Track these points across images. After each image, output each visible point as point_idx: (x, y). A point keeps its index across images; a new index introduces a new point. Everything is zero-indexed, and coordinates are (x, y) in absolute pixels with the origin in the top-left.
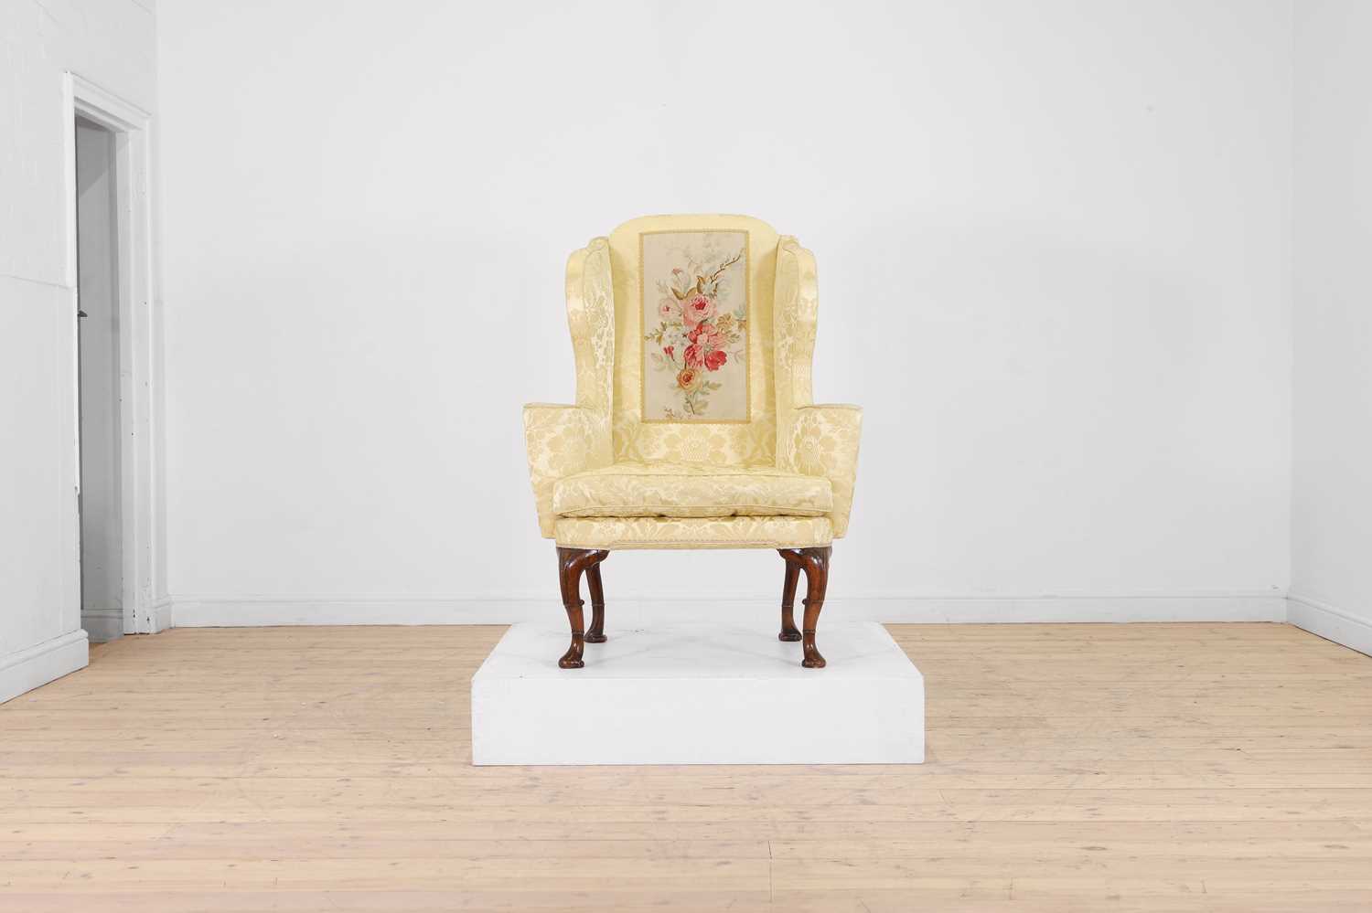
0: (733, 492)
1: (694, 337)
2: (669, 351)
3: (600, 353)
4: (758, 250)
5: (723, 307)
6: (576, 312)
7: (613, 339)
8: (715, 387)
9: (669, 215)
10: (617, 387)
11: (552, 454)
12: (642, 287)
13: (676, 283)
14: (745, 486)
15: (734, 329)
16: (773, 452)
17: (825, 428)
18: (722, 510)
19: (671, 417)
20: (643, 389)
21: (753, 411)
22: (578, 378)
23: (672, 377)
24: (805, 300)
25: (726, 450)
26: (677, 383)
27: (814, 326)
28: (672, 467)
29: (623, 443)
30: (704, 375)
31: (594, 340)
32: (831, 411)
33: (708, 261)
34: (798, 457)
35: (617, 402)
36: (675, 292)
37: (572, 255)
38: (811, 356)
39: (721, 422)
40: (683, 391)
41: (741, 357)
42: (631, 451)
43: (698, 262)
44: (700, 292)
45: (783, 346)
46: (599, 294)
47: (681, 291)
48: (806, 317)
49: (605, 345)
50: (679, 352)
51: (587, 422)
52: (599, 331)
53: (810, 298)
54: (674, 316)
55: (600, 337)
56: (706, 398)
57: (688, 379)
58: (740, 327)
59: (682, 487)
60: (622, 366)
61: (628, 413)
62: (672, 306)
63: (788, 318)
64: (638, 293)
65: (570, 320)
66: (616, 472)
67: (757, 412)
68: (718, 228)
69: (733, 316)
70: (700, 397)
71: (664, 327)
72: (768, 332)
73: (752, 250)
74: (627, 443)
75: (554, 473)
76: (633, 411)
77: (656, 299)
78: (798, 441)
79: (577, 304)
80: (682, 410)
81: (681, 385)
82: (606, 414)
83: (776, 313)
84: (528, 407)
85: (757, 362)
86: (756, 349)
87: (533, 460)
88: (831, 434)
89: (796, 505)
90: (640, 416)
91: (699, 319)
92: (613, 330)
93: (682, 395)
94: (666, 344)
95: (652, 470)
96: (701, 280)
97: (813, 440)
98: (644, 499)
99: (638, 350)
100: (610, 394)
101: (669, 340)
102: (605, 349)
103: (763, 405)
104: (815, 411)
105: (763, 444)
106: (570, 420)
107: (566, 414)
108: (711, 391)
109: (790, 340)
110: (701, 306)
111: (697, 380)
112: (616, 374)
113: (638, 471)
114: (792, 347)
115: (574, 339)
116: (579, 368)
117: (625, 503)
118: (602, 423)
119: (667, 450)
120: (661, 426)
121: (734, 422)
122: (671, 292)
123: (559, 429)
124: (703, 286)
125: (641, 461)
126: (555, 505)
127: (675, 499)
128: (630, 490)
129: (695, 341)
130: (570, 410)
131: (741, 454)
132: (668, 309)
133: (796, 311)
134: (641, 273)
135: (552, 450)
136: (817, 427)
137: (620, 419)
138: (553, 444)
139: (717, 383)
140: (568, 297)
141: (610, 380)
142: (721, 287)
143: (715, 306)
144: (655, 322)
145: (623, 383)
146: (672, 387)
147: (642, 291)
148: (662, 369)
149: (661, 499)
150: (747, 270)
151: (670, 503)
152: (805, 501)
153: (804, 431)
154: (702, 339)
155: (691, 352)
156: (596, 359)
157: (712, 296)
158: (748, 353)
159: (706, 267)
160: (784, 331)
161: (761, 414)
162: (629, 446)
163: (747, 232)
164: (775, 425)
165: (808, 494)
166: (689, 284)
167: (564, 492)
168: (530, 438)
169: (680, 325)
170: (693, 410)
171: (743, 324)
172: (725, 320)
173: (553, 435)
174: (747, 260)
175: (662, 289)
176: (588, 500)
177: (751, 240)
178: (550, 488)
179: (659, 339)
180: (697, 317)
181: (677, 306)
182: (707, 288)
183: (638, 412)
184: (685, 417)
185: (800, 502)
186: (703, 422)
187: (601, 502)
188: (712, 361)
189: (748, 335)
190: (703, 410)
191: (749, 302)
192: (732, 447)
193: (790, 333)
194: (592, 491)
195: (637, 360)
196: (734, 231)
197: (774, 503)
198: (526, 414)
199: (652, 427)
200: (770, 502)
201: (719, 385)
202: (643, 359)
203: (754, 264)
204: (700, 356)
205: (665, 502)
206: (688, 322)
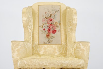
0: (62, 63)
1: (49, 27)
2: (44, 29)
3: (30, 30)
4: (63, 9)
5: (56, 20)
6: (24, 20)
7: (32, 27)
8: (54, 37)
9: (44, 2)
10: (33, 37)
11: (18, 53)
12: (39, 16)
13: (46, 15)
14: (65, 62)
15: (58, 25)
16: (66, 51)
17: (82, 47)
18: (59, 67)
19: (45, 44)
20: (39, 37)
21: (62, 43)
22: (25, 35)
23: (45, 35)
24: (75, 18)
25: (56, 51)
26: (46, 36)
27: (76, 24)
28: (47, 57)
29: (34, 49)
30: (52, 35)
31: (28, 27)
32: (84, 43)
33: (52, 11)
34: (75, 53)
35: (33, 41)
36: (46, 17)
37: (24, 8)
38: (75, 31)
39: (55, 45)
40: (47, 38)
41: (59, 31)
42: (36, 51)
43: (50, 11)
44: (51, 17)
45: (69, 28)
46: (29, 17)
47: (47, 17)
48: (74, 22)
49: (31, 28)
50: (47, 30)
51: (26, 45)
52: (29, 25)
53: (76, 18)
54: (45, 22)
55: (30, 26)
56: (52, 40)
57: (48, 35)
58: (59, 25)
59: (49, 62)
60: (34, 32)
61: (35, 43)
62: (45, 20)
63: (70, 22)
64: (38, 17)
65: (23, 22)
66: (32, 58)
67: (63, 43)
68: (54, 4)
69: (58, 23)
70: (51, 39)
71: (43, 24)
72: (65, 26)
73: (61, 9)
74: (35, 49)
75: (18, 58)
76: (37, 42)
77: (41, 19)
78: (75, 50)
79: (25, 19)
80: (47, 42)
81: (47, 37)
82: (31, 43)
83: (67, 22)
84: (12, 42)
85: (63, 32)
86: (63, 29)
87: (13, 54)
88: (84, 48)
89: (77, 66)
90: (38, 43)
91: (51, 23)
92: (32, 25)
93: (47, 39)
94: (44, 28)
95: (42, 57)
96: (51, 15)
97: (79, 50)
98: (40, 65)
99: (38, 29)
100: (32, 39)
101: (44, 27)
102: (31, 29)
103: (64, 41)
104: (80, 43)
105: (64, 50)
106: (22, 45)
107: (21, 43)
108: (53, 38)
109: (71, 27)
110: (51, 20)
111: (50, 36)
112: (33, 34)
113: (39, 58)
114: (71, 29)
115: (24, 26)
116: (25, 32)
117: (35, 66)
118: (30, 45)
119: (44, 51)
120: (43, 46)
121: (58, 45)
122: (45, 17)
123: (19, 47)
124: (51, 16)
125: (39, 55)
126: (18, 66)
127: (47, 65)
128: (36, 63)
129: (50, 27)
130: (22, 42)
131: (60, 52)
132: (44, 21)
133: (73, 21)
134: (39, 13)
135: (18, 52)
136: (80, 47)
137: (34, 44)
138: (18, 51)
139: (54, 36)
140: (22, 17)
141: (32, 36)
142: (55, 16)
143: (54, 20)
144: (41, 23)
145: (34, 36)
146: (45, 37)
147: (39, 17)
148: (43, 33)
149: (44, 65)
150: (61, 13)
151: (47, 66)
152: (79, 65)
153: (77, 47)
154: (51, 27)
155: (49, 30)
156: (28, 31)
157: (53, 18)
158: (61, 30)
159: (52, 12)
160: (69, 25)
161: (64, 43)
162: (36, 50)
163: (60, 5)
164: (67, 46)
165: (80, 63)
166: (48, 16)
167: (20, 62)
168: (12, 49)
169: (47, 24)
170: (49, 42)
171: (60, 24)
172: (56, 23)
173: (18, 48)
174: (60, 11)
175: (43, 16)
176: (26, 65)
177: (61, 7)
178: (17, 61)
179: (42, 27)
181: (46, 20)
182: (52, 16)
183: (38, 42)
184: (48, 44)
185: (78, 65)
186: (52, 45)
187: (29, 65)
188: (53, 32)
189: (61, 27)
190: (52, 42)
191: (61, 19)
192: (58, 50)
193: (71, 25)
194: (27, 63)
195: (37, 31)
196: (57, 5)
197: (72, 66)
198: (12, 43)
199: (41, 46)
200: (71, 65)
201: (55, 37)
202: (39, 31)
203: (62, 12)
204: (51, 30)
205: (45, 66)
206: (48, 23)
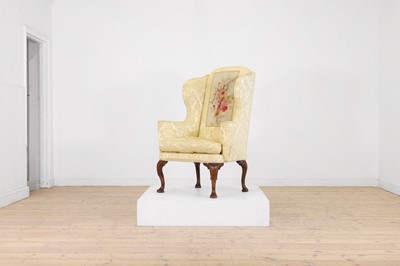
2: (214, 106)
3: (193, 107)
7: (200, 103)
15: (231, 100)
19: (212, 125)
40: (216, 118)
41: (231, 107)
43: (224, 81)
47: (219, 89)
49: (195, 105)
54: (217, 96)
55: (192, 102)
57: (217, 114)
60: (204, 110)
69: (231, 96)
70: (220, 119)
71: (214, 99)
90: (205, 125)
96: (224, 86)
100: (196, 119)
101: (214, 103)
108: (222, 117)
110: (223, 93)
119: (210, 134)
120: (210, 128)
129: (220, 103)
132: (215, 94)
139: (224, 115)
141: (197, 115)
142: (229, 87)
143: (227, 93)
146: (213, 116)
148: (212, 111)
155: (219, 107)
156: (191, 109)
157: (226, 90)
166: (221, 87)
170: (217, 123)
171: (233, 98)
175: (215, 89)
180: (222, 96)
181: (218, 93)
184: (215, 125)
188: (224, 109)
190: (220, 123)
196: (236, 71)
202: (208, 108)
206: (220, 98)
